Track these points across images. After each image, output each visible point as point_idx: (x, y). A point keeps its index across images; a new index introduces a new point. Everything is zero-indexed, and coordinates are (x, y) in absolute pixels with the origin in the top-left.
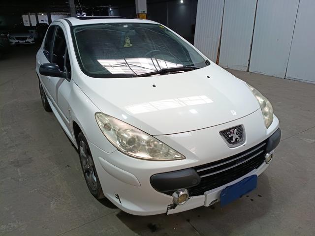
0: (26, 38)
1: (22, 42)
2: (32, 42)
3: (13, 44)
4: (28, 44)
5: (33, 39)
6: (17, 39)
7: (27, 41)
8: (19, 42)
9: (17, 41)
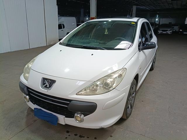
0: (167, 31)
1: (164, 32)
2: (170, 33)
3: (159, 33)
4: (167, 34)
5: (171, 32)
6: (162, 30)
7: (167, 32)
8: (162, 33)
9: (162, 32)
